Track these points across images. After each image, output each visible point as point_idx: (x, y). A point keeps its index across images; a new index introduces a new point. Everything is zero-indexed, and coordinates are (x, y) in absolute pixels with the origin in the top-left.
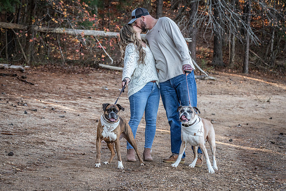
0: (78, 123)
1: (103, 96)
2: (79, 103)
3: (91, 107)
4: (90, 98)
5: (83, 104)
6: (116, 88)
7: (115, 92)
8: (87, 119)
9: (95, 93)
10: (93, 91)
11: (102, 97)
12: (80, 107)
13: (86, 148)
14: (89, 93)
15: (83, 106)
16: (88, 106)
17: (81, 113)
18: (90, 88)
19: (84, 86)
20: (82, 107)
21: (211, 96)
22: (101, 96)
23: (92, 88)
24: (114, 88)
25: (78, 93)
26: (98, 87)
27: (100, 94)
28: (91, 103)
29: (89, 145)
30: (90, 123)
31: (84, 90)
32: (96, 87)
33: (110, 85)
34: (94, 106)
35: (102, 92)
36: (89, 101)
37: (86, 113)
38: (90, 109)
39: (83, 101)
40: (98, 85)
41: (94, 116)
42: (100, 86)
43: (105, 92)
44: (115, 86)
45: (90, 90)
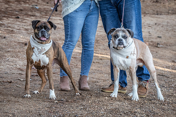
0: (4, 47)
1: (33, 16)
2: (5, 23)
3: (18, 28)
4: (18, 18)
5: (10, 25)
6: (48, 7)
7: (47, 11)
8: (15, 42)
9: (24, 12)
10: (22, 10)
12: (6, 28)
14: (17, 13)
15: (9, 27)
16: (16, 27)
17: (7, 36)
18: (18, 6)
19: (11, 4)
20: (9, 28)
21: (156, 16)
22: (31, 16)
23: (20, 7)
24: (45, 7)
25: (4, 12)
26: (27, 5)
27: (30, 13)
28: (18, 23)
29: (16, 72)
30: (18, 46)
31: (11, 9)
32: (25, 5)
33: (40, 3)
34: (23, 28)
35: (32, 12)
36: (17, 21)
37: (14, 35)
38: (18, 31)
39: (9, 21)
40: (28, 3)
41: (22, 38)
42: (29, 5)
43: (35, 11)
44: (47, 4)
45: (17, 9)
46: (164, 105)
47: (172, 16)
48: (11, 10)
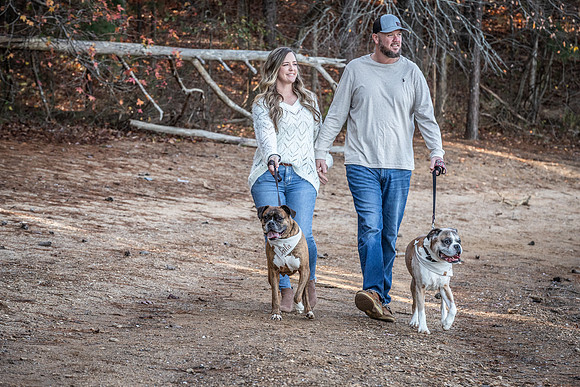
0: (82, 259)
1: (140, 195)
2: (84, 211)
3: (112, 221)
4: (111, 200)
5: (94, 215)
6: (172, 177)
7: (169, 185)
8: (104, 249)
9: (122, 189)
10: (117, 184)
11: (139, 199)
12: (86, 222)
13: (103, 318)
14: (108, 190)
15: (93, 219)
16: (107, 218)
17: (88, 237)
18: (110, 176)
19: (96, 172)
20: (92, 222)
22: (136, 195)
23: (113, 178)
24: (165, 177)
25: (83, 190)
26: (129, 174)
27: (134, 190)
28: (113, 211)
29: (108, 310)
30: (111, 258)
31: (96, 182)
32: (123, 174)
33: (156, 169)
34: (120, 220)
35: (138, 187)
36: (108, 207)
37: (102, 234)
38: (111, 226)
39: (93, 208)
40: (130, 169)
41: (120, 241)
42: (133, 173)
43: (145, 186)
44: (169, 171)
45: (109, 181)
46: (409, 374)
47: (422, 193)
48: (95, 185)
